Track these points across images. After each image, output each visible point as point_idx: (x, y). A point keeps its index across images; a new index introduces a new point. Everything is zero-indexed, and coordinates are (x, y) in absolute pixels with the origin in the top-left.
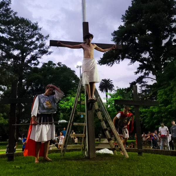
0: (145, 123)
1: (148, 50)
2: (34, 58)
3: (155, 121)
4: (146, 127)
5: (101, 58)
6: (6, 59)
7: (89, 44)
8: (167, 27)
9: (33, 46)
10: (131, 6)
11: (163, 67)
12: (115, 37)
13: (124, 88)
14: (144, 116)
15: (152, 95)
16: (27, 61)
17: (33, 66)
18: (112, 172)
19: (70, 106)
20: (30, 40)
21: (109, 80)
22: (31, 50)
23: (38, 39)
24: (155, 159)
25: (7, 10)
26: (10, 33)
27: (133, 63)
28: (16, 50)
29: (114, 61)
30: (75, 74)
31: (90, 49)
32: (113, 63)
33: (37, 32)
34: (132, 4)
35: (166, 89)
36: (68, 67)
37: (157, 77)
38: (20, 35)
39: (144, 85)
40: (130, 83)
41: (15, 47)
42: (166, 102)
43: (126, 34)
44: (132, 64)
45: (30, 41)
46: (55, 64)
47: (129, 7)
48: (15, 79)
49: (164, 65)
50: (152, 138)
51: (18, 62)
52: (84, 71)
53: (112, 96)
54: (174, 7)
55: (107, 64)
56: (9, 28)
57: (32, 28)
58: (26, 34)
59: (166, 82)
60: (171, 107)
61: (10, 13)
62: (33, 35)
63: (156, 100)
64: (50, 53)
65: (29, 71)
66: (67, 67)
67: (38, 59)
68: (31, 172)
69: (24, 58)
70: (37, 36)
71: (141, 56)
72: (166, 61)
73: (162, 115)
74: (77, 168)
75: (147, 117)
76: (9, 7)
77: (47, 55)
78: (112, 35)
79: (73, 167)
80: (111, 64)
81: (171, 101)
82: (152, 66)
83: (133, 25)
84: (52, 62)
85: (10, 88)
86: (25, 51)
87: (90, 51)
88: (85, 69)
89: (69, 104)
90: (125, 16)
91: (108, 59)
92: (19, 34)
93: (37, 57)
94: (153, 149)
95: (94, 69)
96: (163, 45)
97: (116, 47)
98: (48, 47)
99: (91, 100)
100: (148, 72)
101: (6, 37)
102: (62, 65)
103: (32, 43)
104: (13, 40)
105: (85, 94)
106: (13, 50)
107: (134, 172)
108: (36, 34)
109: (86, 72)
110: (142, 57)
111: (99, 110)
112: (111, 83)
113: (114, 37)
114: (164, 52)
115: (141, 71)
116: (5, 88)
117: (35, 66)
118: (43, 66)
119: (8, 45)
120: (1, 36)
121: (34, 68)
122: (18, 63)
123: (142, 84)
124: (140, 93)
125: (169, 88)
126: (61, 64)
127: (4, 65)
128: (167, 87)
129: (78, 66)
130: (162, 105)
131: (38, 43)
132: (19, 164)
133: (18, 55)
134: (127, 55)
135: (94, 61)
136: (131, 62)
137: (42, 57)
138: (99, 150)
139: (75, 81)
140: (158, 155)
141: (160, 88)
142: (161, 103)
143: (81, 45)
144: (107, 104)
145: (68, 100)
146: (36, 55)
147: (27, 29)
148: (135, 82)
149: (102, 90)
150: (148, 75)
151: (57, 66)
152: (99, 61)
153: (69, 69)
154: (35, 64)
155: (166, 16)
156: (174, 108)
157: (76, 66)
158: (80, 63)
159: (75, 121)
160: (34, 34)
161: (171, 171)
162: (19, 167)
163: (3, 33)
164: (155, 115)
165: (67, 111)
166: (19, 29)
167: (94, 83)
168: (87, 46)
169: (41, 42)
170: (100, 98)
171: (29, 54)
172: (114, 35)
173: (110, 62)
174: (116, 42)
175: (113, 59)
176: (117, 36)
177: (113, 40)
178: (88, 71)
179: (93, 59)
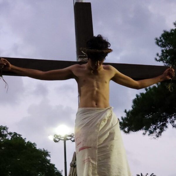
5: (127, 111)
12: (168, 48)
29: (165, 120)
30: (48, 161)
31: (97, 81)
32: (164, 125)
36: (26, 141)
52: (81, 146)
55: (147, 129)
78: (157, 43)
80: (158, 130)
87: (98, 87)
88: (85, 141)
102: (10, 134)
109: (86, 151)
113: (163, 49)
126: (5, 133)
129: (57, 136)
135: (110, 117)
143: (70, 71)
153: (31, 146)
157: (51, 138)
172: (162, 44)
173: (154, 124)
174: (170, 63)
175: (163, 114)
176: (171, 48)
177: (160, 57)
178: (92, 145)
179: (108, 109)
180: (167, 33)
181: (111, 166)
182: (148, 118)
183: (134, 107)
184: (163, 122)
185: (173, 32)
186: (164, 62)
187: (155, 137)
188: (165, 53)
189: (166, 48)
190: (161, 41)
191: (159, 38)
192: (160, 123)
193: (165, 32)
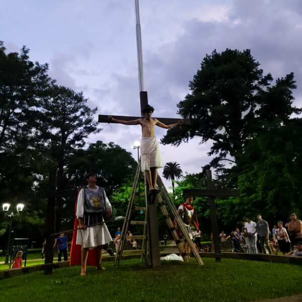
0: (224, 218)
1: (224, 124)
2: (78, 137)
3: (236, 216)
4: (225, 224)
5: (165, 135)
6: (42, 140)
7: (148, 120)
8: (246, 96)
9: (77, 122)
10: (200, 69)
11: (243, 145)
12: (182, 108)
13: (195, 174)
14: (221, 210)
15: (231, 182)
16: (69, 141)
17: (77, 148)
18: (182, 285)
19: (126, 198)
20: (74, 115)
21: (175, 164)
22: (75, 127)
23: (83, 114)
24: (237, 266)
25: (44, 77)
26: (47, 106)
27: (205, 141)
28: (55, 128)
30: (131, 157)
31: (150, 125)
32: (180, 141)
33: (81, 104)
34: (201, 67)
35: (249, 174)
37: (236, 159)
38: (60, 109)
39: (221, 169)
40: (202, 167)
41: (53, 124)
42: (249, 191)
43: (195, 106)
44: (205, 143)
45: (72, 115)
46: (105, 145)
47: (198, 71)
48: (54, 166)
49: (244, 143)
50: (234, 238)
51: (58, 143)
52: (143, 153)
53: (180, 184)
54: (254, 70)
55: (173, 143)
56: (46, 101)
57: (75, 100)
58: (67, 107)
59: (248, 165)
60: (256, 198)
61: (47, 81)
62: (76, 108)
63: (236, 188)
64: (99, 131)
65: (72, 154)
66: (121, 148)
67: (84, 139)
68: (76, 289)
69: (65, 137)
70: (82, 110)
71: (216, 132)
72: (247, 138)
73: (245, 208)
74: (136, 282)
75: (226, 211)
76: (45, 74)
77: (96, 133)
78: (178, 106)
79: (130, 280)
80: (178, 144)
81: (255, 189)
82: (230, 145)
83: (203, 94)
84: (101, 142)
85: (47, 177)
86: (66, 129)
87: (150, 128)
88: (144, 151)
89: (125, 196)
90: (193, 82)
91: (173, 137)
92: (58, 107)
93: (82, 137)
94: (235, 253)
95: (156, 150)
96: (242, 118)
97: (182, 122)
98: (96, 123)
99: (153, 190)
100: (224, 153)
101: (42, 112)
102: (115, 145)
103: (76, 118)
104: (52, 115)
105: (145, 183)
106: (51, 128)
107: (210, 285)
108: (80, 108)
109: (145, 156)
110: (217, 134)
111: (163, 204)
112: (178, 168)
113: (180, 109)
114: (244, 127)
115: (216, 152)
116: (40, 178)
117: (80, 148)
118: (90, 147)
119: (44, 122)
120: (36, 110)
121: (79, 150)
122: (58, 145)
123: (218, 167)
124: (215, 179)
125: (252, 172)
126: (113, 145)
127: (40, 148)
128: (250, 171)
129: (135, 147)
130: (244, 194)
131: (84, 118)
132: (60, 278)
133: (57, 134)
134: (197, 131)
135: (155, 141)
136: (203, 141)
137: (89, 136)
138: (164, 256)
139: (132, 166)
140: (241, 261)
141: (241, 172)
142: (243, 192)
143: (138, 121)
144: (174, 194)
145: (123, 191)
146: (81, 133)
147: (69, 101)
148: (208, 165)
149: (166, 177)
150: (225, 157)
151: (108, 146)
152: (162, 140)
153: (124, 150)
154: (79, 145)
155: (245, 82)
156: (259, 198)
157: (132, 147)
158: (138, 143)
159: (132, 218)
160: (78, 107)
161: (258, 282)
162: (60, 282)
163: (38, 106)
164: (237, 208)
165: (121, 206)
166: (59, 101)
167: (156, 168)
168: (147, 122)
169: (87, 117)
170: (164, 188)
171: (71, 132)
172: (180, 107)
173: (176, 141)
174: (183, 115)
175: (180, 137)
176: (184, 108)
177: (179, 112)
178: (148, 153)
179: (154, 137)
183: (167, 134)
185: (184, 101)
186: (180, 115)
191: (178, 104)
193: (181, 101)
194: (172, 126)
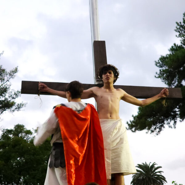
5: (134, 116)
12: (164, 68)
21: (153, 166)
29: (163, 122)
32: (162, 126)
46: (29, 132)
55: (149, 129)
64: (19, 107)
77: (13, 111)
78: (156, 65)
80: (158, 130)
84: (23, 126)
90: (182, 24)
91: (150, 117)
95: (122, 143)
97: (168, 93)
98: (15, 94)
112: (158, 174)
113: (161, 69)
118: (3, 136)
135: (121, 126)
152: (129, 123)
167: (122, 174)
168: (106, 92)
172: (160, 65)
173: (154, 125)
174: (166, 79)
175: (161, 118)
176: (167, 68)
177: (158, 75)
178: (107, 148)
179: (119, 120)
180: (164, 57)
181: (121, 163)
182: (150, 120)
183: (139, 113)
184: (161, 123)
185: (168, 56)
186: (161, 79)
187: (155, 135)
188: (162, 72)
189: (163, 68)
190: (159, 63)
191: (157, 61)
192: (159, 125)
193: (162, 56)
194: (150, 101)
